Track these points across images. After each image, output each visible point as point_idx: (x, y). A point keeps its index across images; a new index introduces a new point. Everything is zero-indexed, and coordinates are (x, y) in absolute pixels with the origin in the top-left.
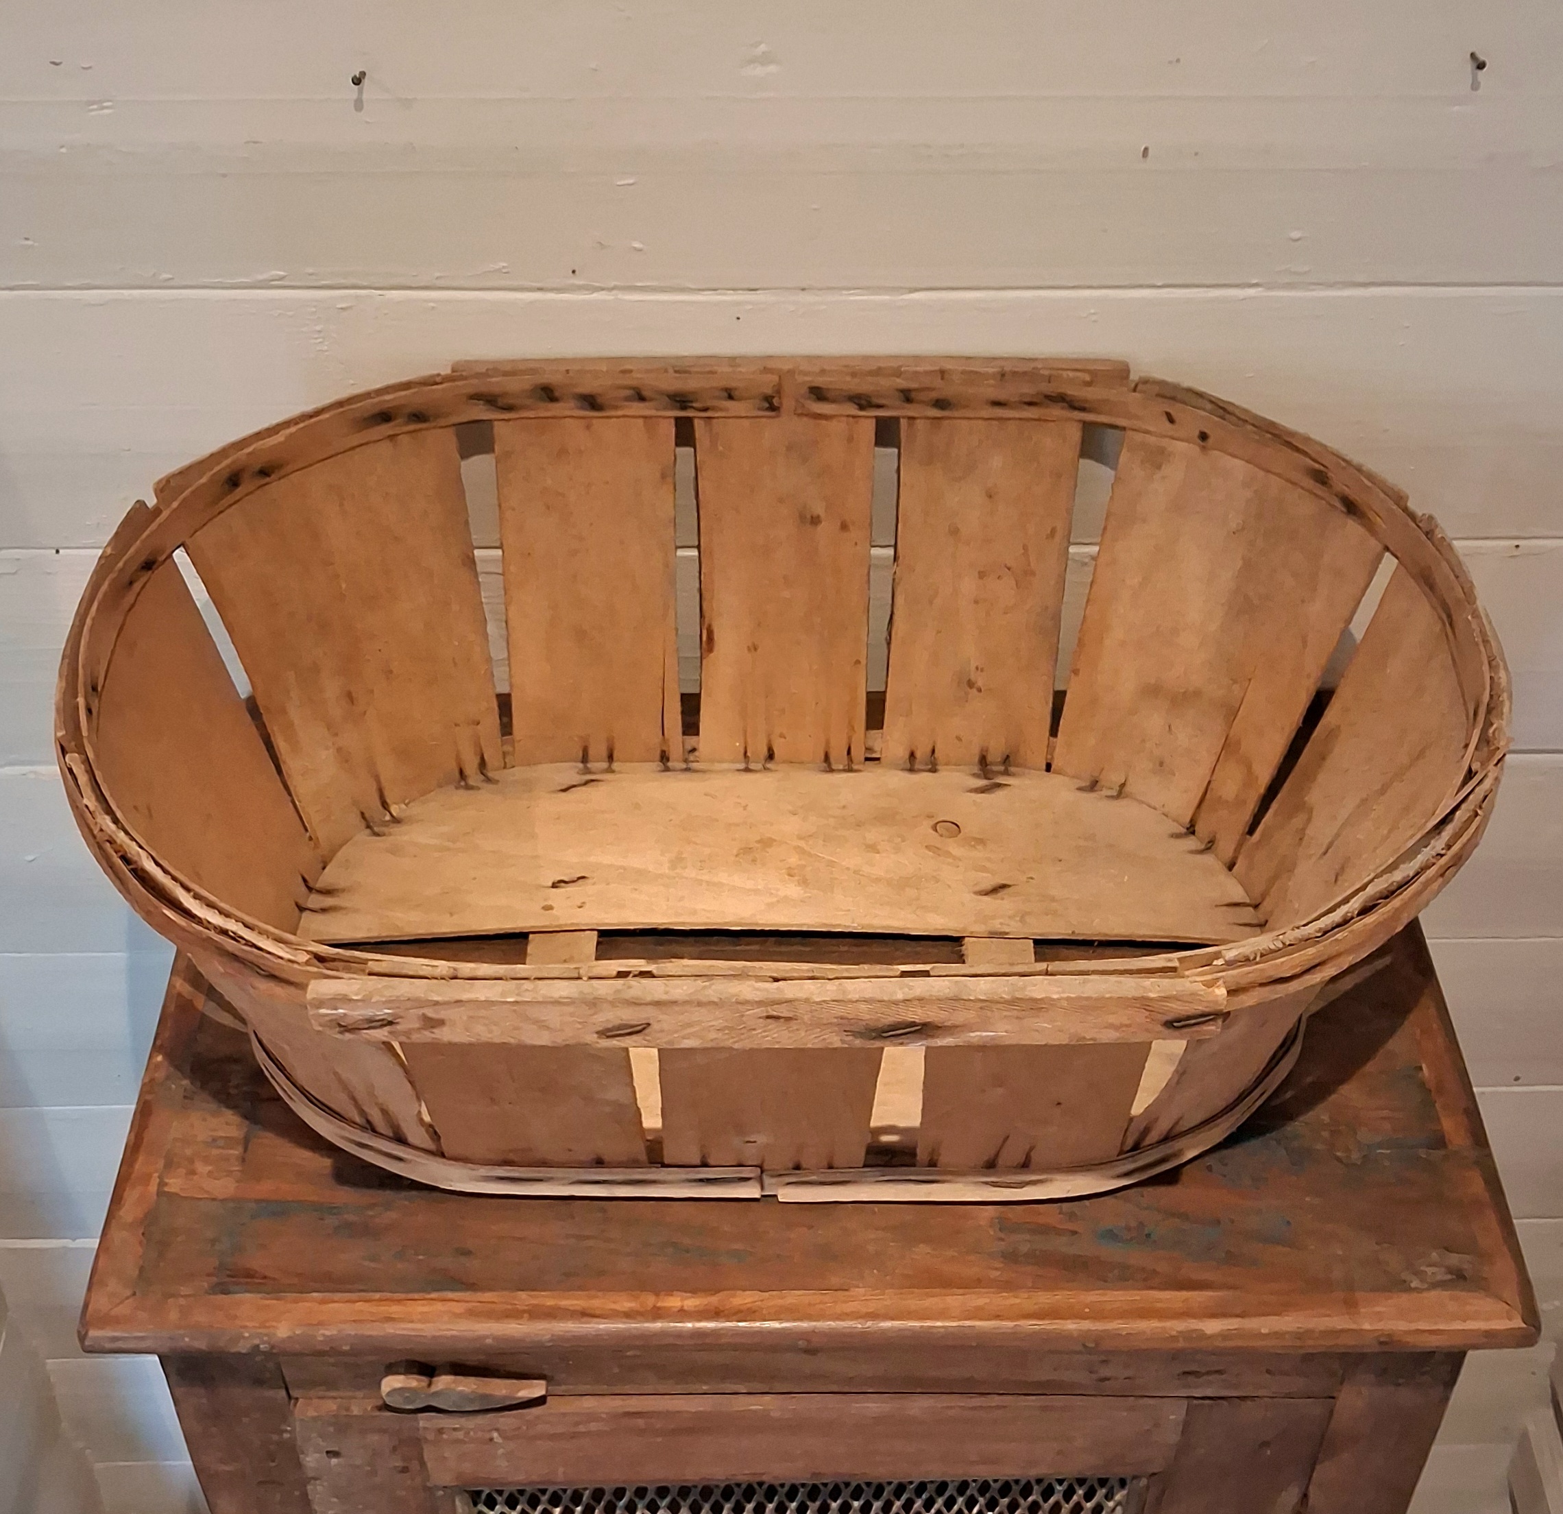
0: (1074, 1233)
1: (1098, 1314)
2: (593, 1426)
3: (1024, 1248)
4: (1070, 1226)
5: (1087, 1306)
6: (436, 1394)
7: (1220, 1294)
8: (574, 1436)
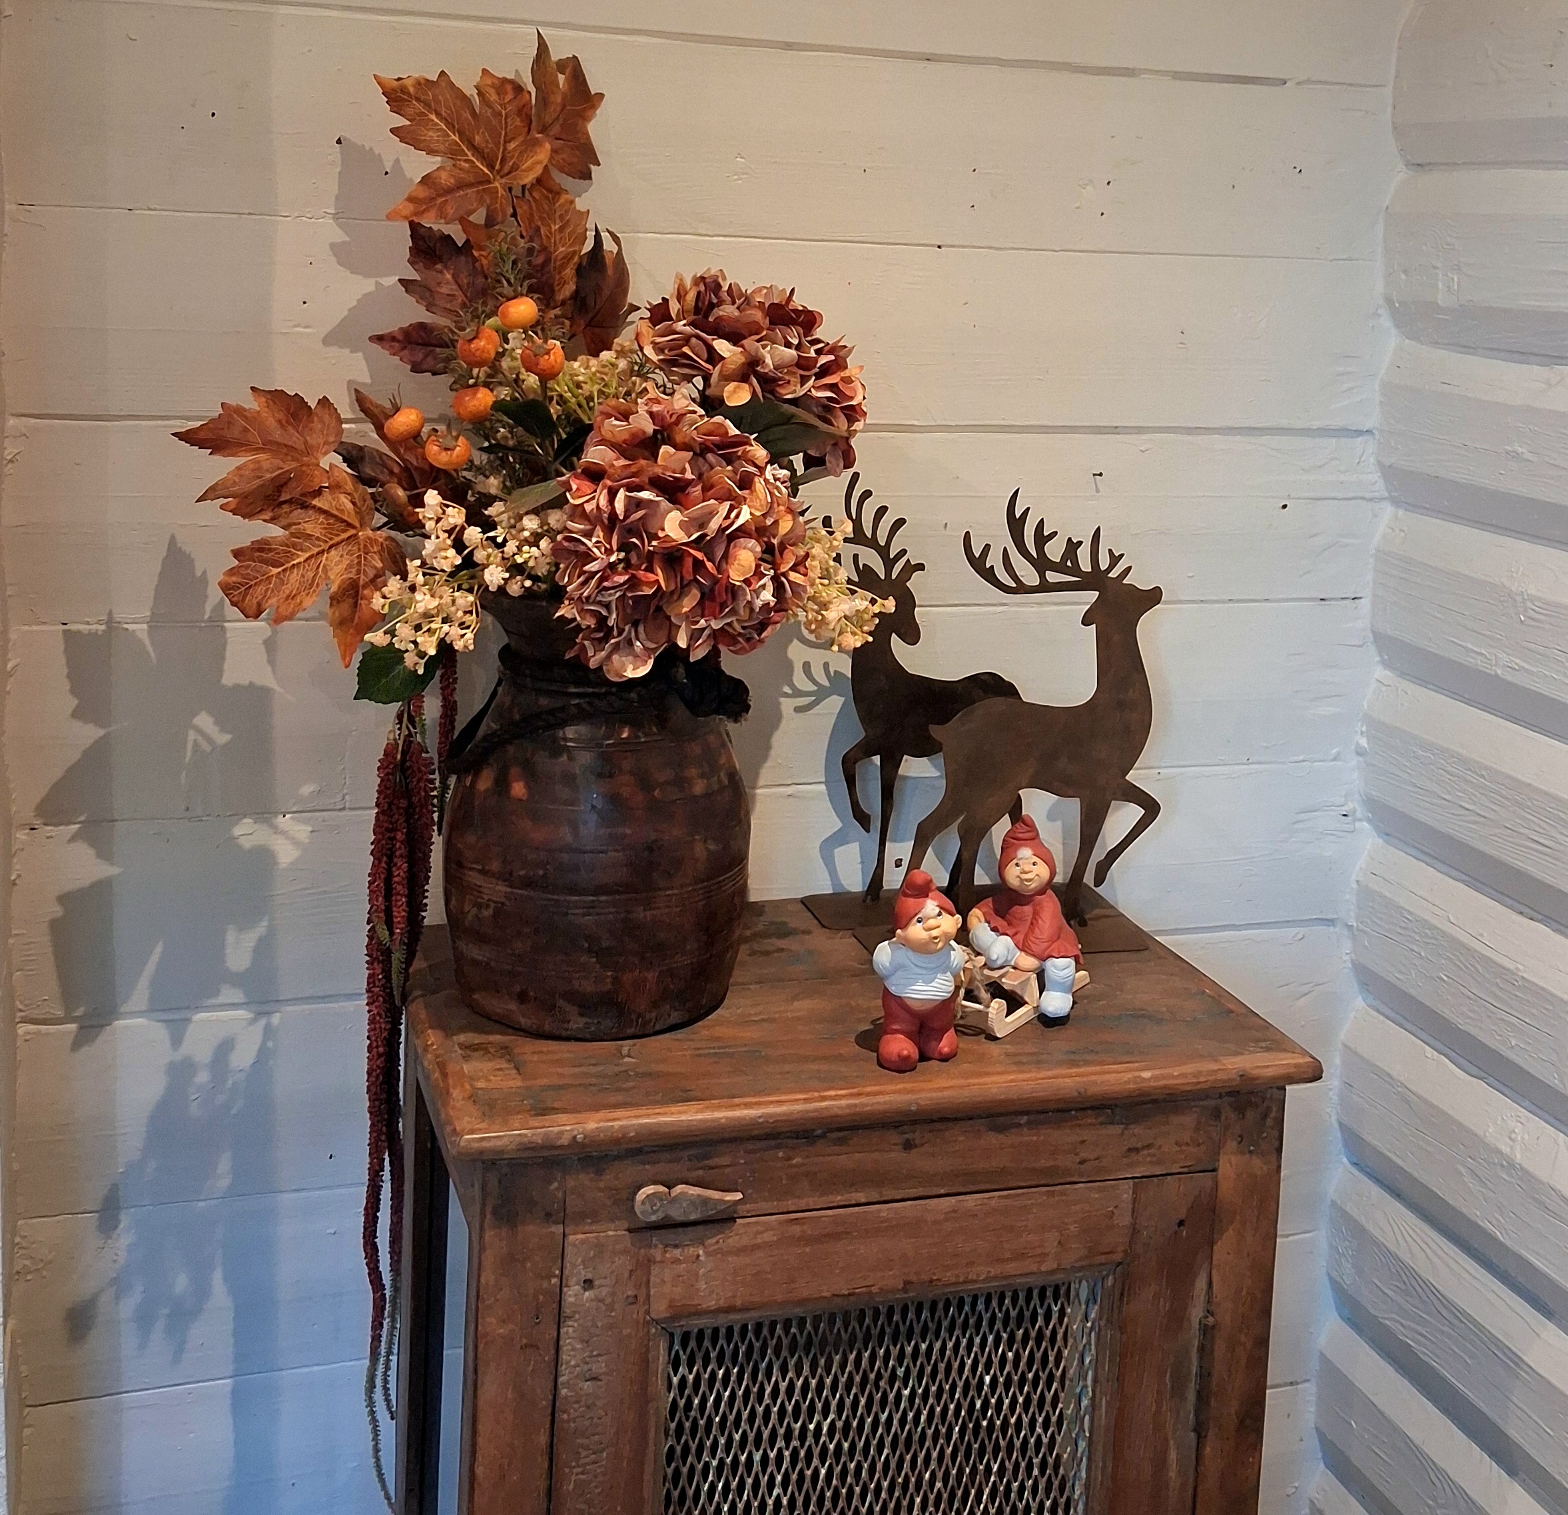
2: (768, 1237)
6: (674, 1200)
8: (754, 1248)
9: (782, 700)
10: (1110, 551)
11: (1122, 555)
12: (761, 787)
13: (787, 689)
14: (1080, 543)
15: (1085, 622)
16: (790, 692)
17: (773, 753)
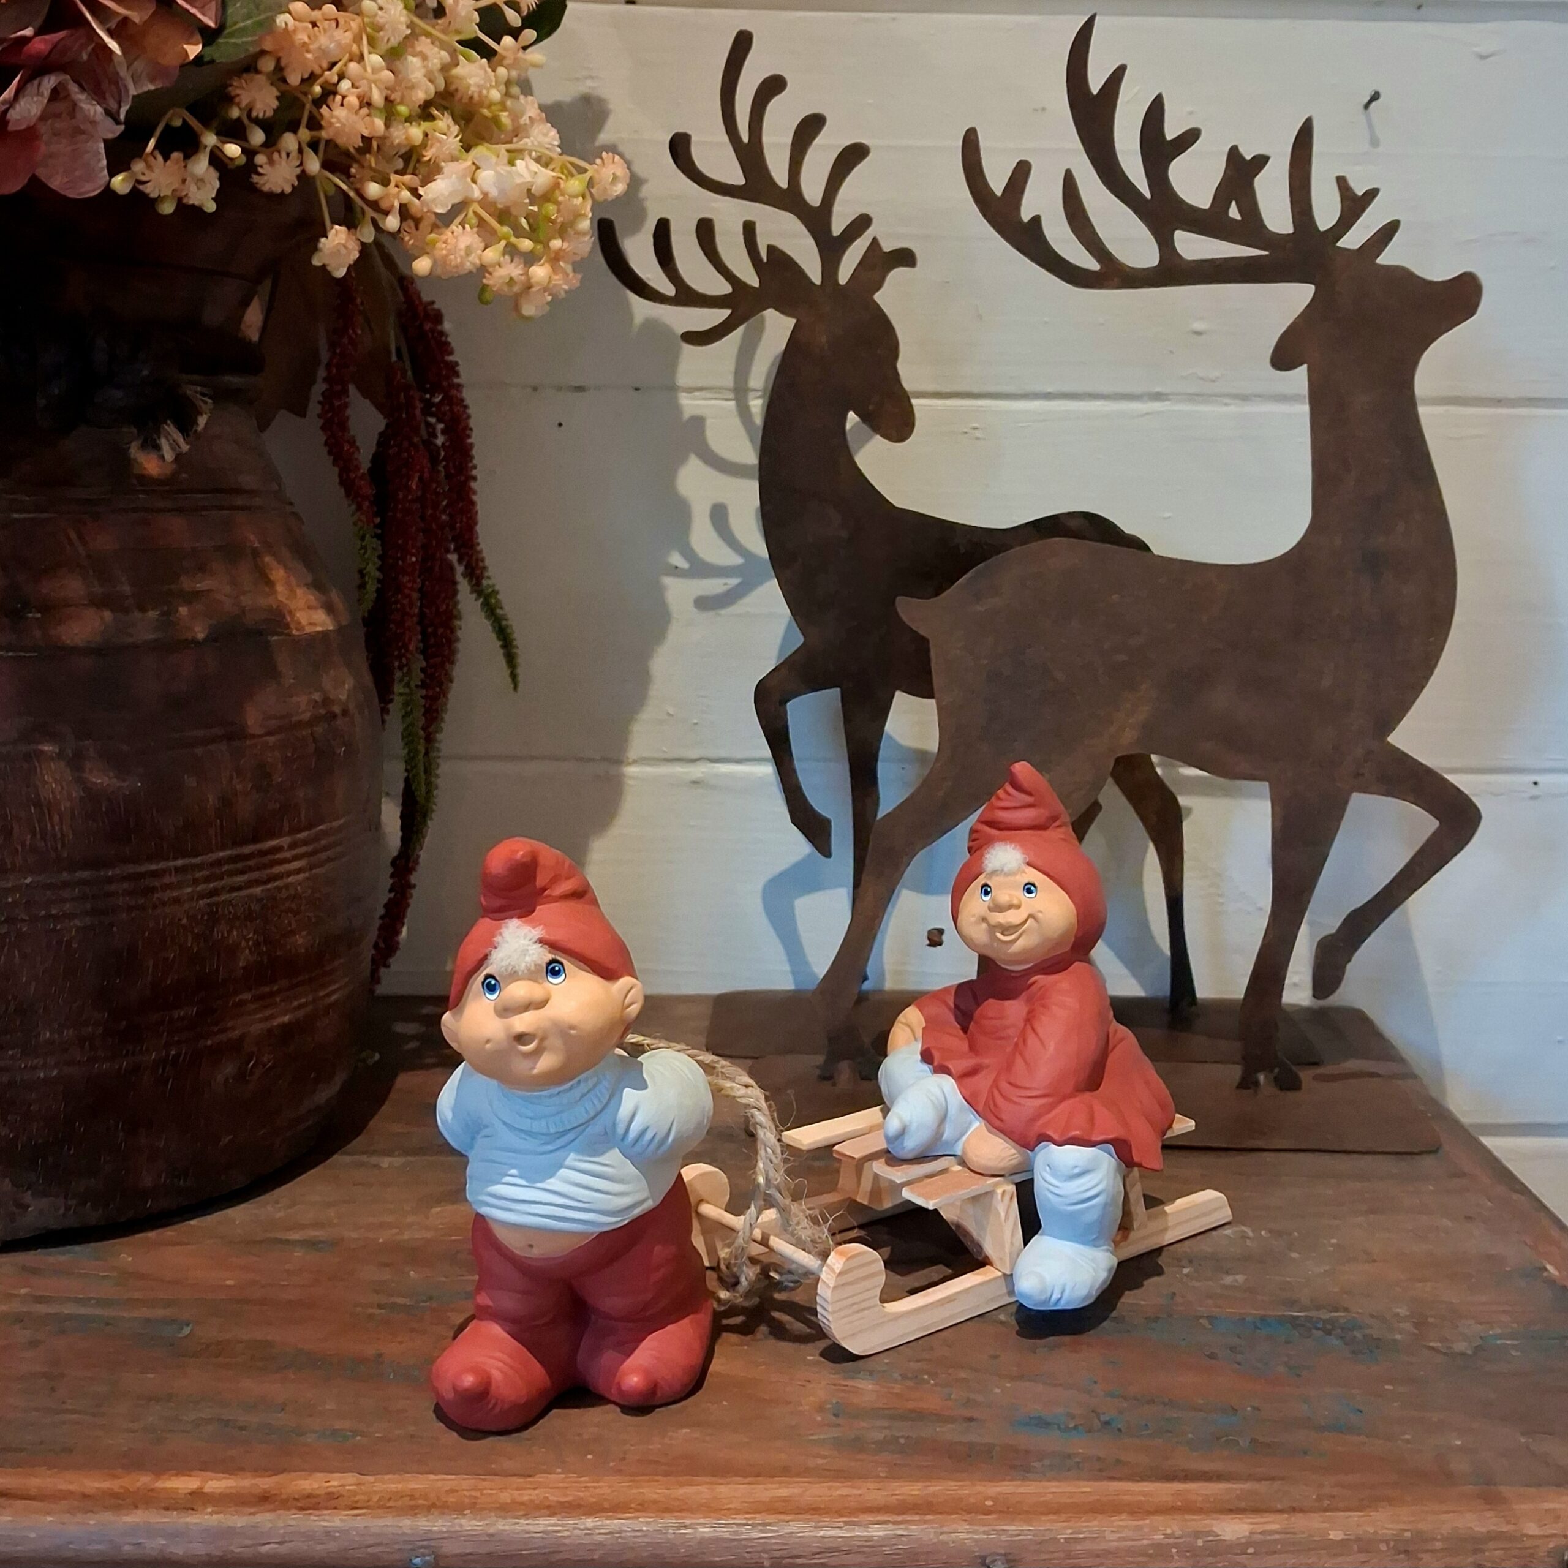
0: (971, 1419)
1: (1007, 1510)
3: (879, 1436)
4: (968, 1413)
5: (987, 1498)
7: (1247, 1486)
9: (668, 581)
10: (1342, 182)
11: (1372, 194)
12: (635, 762)
13: (676, 559)
14: (1261, 161)
15: (1283, 359)
16: (684, 564)
17: (655, 691)
